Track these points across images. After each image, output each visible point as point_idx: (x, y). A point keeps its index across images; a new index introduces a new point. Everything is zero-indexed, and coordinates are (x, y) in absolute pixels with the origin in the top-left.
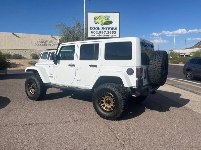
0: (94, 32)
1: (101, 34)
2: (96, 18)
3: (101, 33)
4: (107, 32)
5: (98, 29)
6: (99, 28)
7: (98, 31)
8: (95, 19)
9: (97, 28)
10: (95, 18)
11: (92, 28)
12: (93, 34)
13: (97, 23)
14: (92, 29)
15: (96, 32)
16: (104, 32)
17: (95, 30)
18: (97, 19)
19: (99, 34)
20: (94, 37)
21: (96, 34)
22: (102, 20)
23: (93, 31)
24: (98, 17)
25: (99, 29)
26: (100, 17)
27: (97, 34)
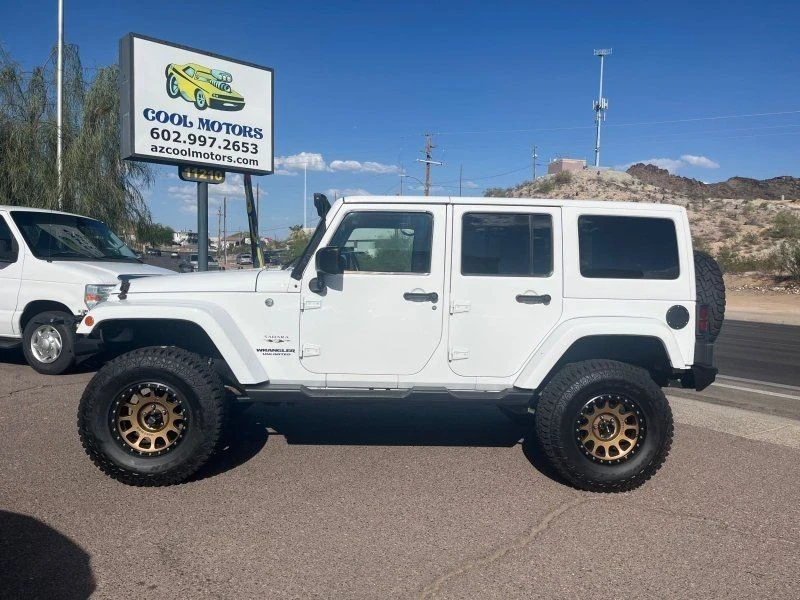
0: (166, 134)
1: (196, 147)
2: (174, 69)
3: (198, 142)
4: (220, 142)
5: (183, 120)
6: (185, 117)
7: (185, 132)
8: (168, 77)
9: (179, 116)
10: (170, 71)
11: (154, 112)
12: (160, 142)
13: (179, 94)
14: (153, 118)
16: (209, 141)
17: (169, 126)
18: (175, 75)
19: (186, 147)
20: (165, 155)
21: (171, 144)
22: (200, 84)
23: (161, 127)
24: (184, 70)
25: (185, 125)
26: (190, 71)
27: (180, 146)
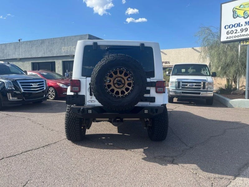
0: (232, 32)
1: (244, 33)
2: (236, 8)
3: (244, 31)
5: (239, 25)
6: (239, 23)
7: (239, 29)
8: (233, 12)
9: (237, 24)
10: (234, 9)
11: (228, 26)
12: (230, 35)
13: (238, 16)
14: (228, 28)
15: (235, 32)
17: (234, 29)
18: (236, 10)
19: (239, 34)
20: (231, 39)
21: (234, 35)
23: (230, 30)
24: (239, 7)
25: (239, 26)
26: (242, 6)
27: (236, 35)
